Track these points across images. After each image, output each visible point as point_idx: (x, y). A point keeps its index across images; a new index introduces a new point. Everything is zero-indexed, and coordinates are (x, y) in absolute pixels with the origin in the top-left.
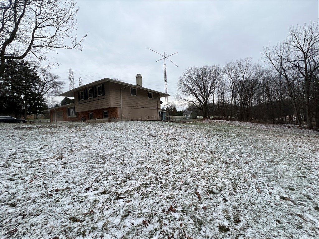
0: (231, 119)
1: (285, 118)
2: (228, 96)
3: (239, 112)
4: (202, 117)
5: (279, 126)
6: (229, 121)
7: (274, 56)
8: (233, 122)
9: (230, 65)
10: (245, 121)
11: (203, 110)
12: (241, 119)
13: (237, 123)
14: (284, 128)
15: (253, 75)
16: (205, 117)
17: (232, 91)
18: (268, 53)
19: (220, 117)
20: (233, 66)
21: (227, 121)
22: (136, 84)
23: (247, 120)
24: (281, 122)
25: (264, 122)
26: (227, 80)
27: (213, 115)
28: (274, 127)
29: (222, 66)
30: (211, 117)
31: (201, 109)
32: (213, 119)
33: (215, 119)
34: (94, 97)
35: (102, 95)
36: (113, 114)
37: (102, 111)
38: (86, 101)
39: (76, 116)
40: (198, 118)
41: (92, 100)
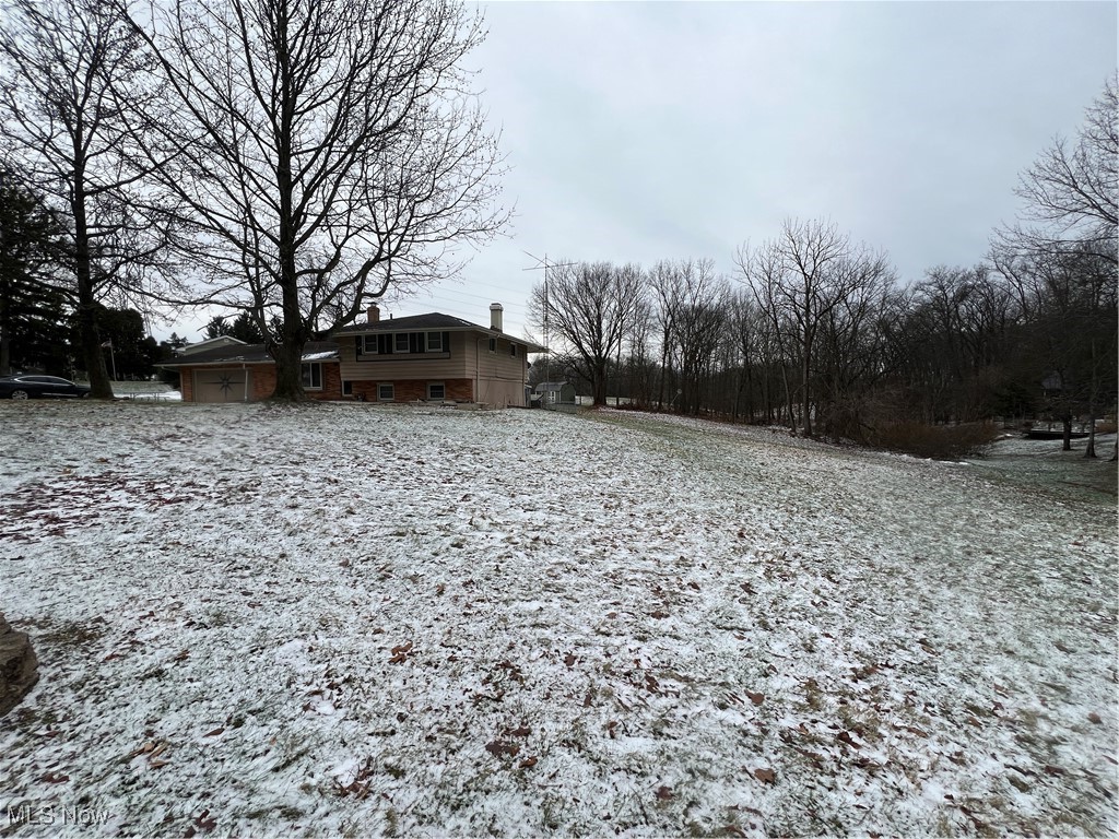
0: (660, 410)
1: (779, 412)
2: (654, 346)
3: (679, 392)
4: (587, 401)
5: (758, 428)
6: (657, 414)
7: (758, 270)
8: (666, 418)
9: (664, 269)
10: (692, 417)
11: (593, 382)
12: (682, 411)
13: (676, 420)
14: (765, 433)
15: (716, 301)
16: (600, 402)
17: (667, 334)
19: (628, 401)
20: (672, 273)
22: (489, 327)
23: (697, 414)
24: (765, 422)
25: (732, 420)
26: (656, 305)
27: (617, 396)
28: (747, 430)
29: (646, 268)
30: (611, 401)
31: (588, 379)
32: (613, 407)
33: (619, 407)
34: (413, 351)
35: (441, 350)
36: (458, 392)
37: (424, 382)
38: (383, 357)
39: (320, 388)
40: (577, 402)
41: (407, 357)
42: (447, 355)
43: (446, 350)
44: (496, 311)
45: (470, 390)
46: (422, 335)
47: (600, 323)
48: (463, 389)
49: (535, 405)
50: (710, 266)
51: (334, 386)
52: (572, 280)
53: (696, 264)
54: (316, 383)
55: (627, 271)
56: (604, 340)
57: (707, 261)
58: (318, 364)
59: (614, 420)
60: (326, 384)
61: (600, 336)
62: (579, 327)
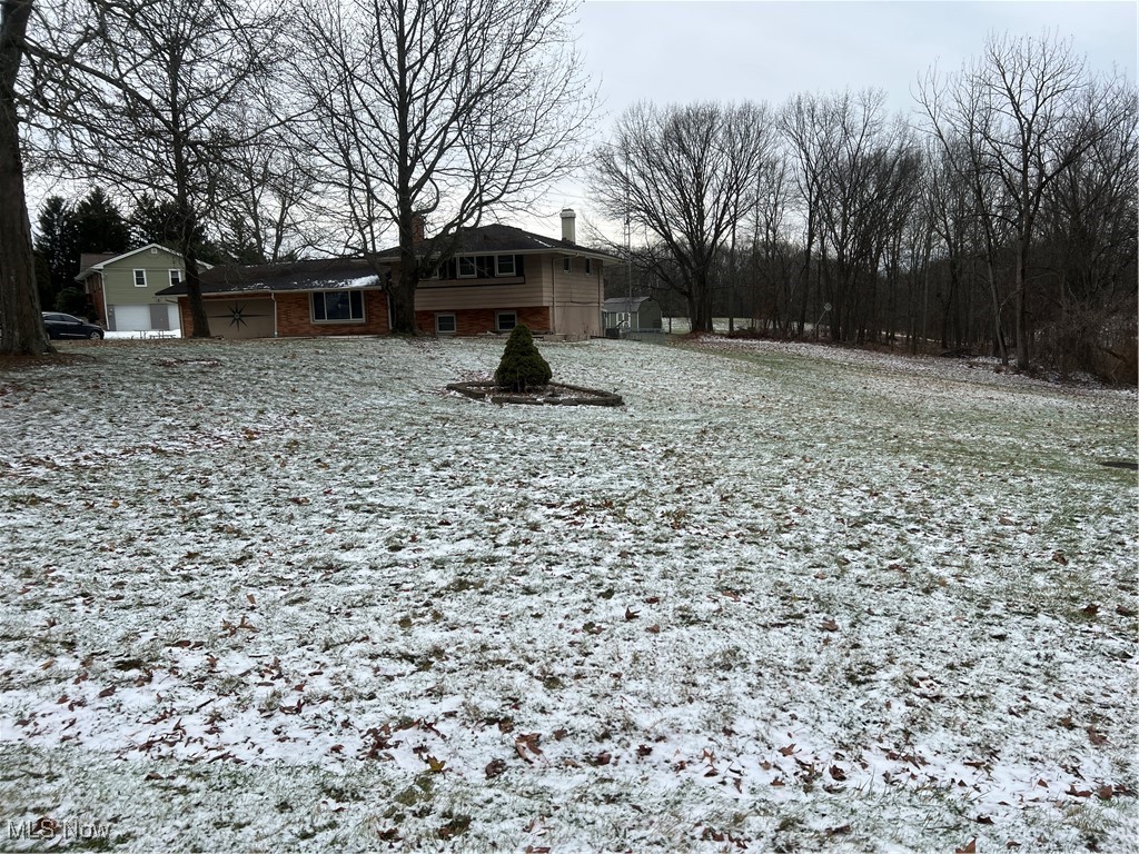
0: (800, 337)
3: (829, 306)
4: (681, 325)
6: (791, 344)
8: (803, 348)
11: (690, 295)
12: (836, 339)
13: (819, 351)
16: (701, 327)
18: (931, 97)
19: (758, 324)
21: (785, 344)
22: (560, 237)
27: (730, 314)
30: (720, 325)
31: (684, 293)
32: (722, 335)
33: (732, 335)
34: (481, 276)
35: (514, 273)
36: (534, 323)
37: (492, 312)
38: (444, 283)
39: (363, 320)
40: (665, 327)
41: (475, 282)
42: (520, 279)
43: (520, 273)
44: (568, 218)
45: (547, 319)
46: (491, 259)
47: (700, 198)
48: (539, 318)
49: (612, 334)
50: (880, 100)
51: (378, 317)
52: (656, 133)
53: (856, 98)
54: (357, 314)
55: (743, 114)
56: (708, 222)
57: (874, 93)
58: (359, 292)
59: (722, 352)
60: (369, 314)
61: (701, 218)
62: (668, 205)
